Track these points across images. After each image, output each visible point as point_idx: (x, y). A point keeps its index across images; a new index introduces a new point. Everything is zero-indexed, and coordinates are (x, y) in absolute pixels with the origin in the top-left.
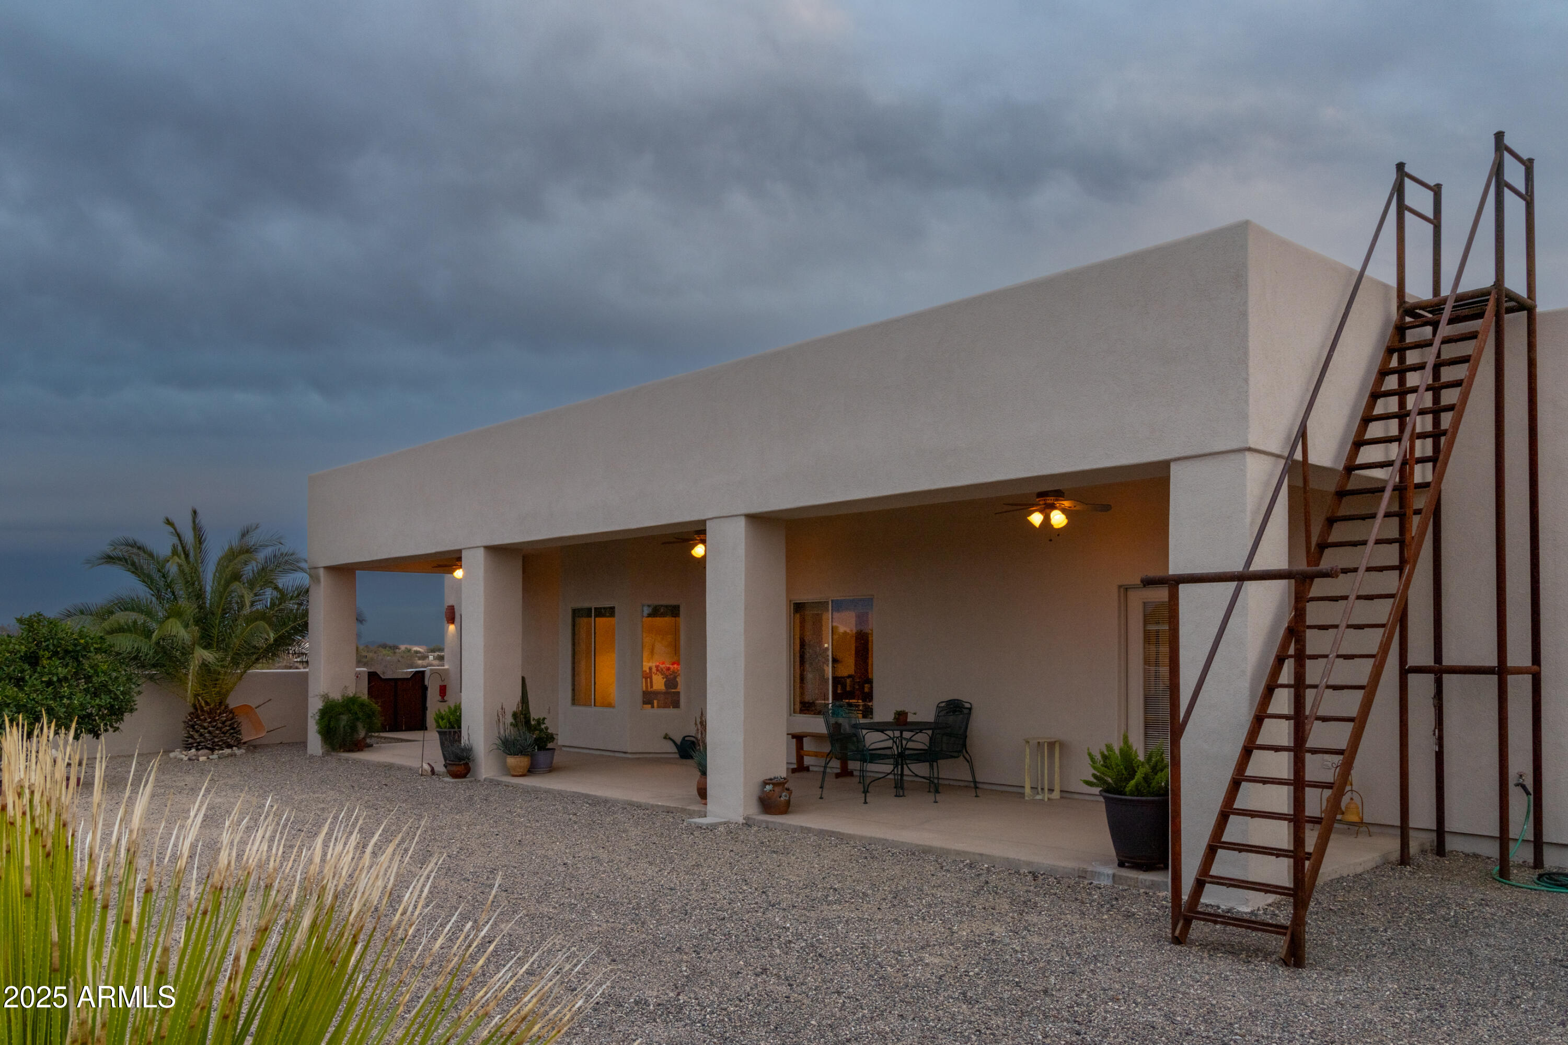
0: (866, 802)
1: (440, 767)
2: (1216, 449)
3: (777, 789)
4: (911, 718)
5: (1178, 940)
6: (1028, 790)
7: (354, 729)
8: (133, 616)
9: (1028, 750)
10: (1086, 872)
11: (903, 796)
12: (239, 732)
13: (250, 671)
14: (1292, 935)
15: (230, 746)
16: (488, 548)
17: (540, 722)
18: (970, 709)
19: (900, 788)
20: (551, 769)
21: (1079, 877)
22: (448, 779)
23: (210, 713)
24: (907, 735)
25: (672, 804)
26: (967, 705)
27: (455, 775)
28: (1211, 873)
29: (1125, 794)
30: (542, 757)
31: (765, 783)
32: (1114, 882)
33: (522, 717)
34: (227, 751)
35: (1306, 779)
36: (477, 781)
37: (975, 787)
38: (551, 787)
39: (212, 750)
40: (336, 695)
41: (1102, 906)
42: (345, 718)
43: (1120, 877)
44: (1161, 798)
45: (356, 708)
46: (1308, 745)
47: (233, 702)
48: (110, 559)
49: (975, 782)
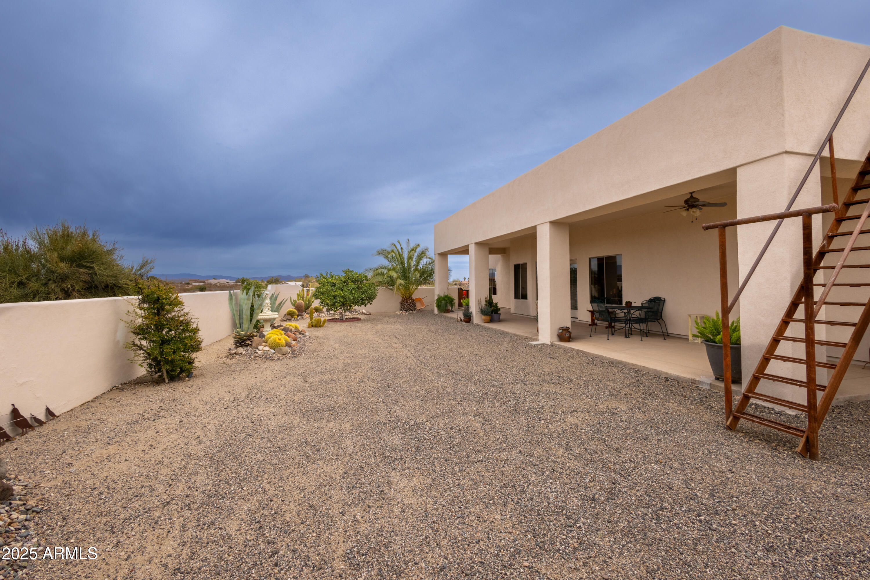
0: (608, 339)
1: (463, 319)
2: (764, 156)
3: (564, 332)
4: (633, 304)
5: (730, 428)
6: (690, 338)
7: (446, 306)
8: (383, 270)
9: (690, 320)
10: (695, 381)
11: (629, 337)
12: (415, 306)
13: (419, 287)
14: (807, 438)
15: (412, 310)
16: (475, 243)
17: (496, 304)
18: (664, 301)
19: (628, 334)
20: (499, 321)
21: (692, 383)
22: (464, 323)
23: (406, 300)
24: (632, 312)
25: (528, 335)
26: (663, 299)
27: (466, 322)
28: (756, 391)
29: (716, 343)
30: (495, 316)
31: (560, 329)
32: (711, 387)
33: (490, 302)
34: (411, 312)
35: (816, 339)
36: (473, 324)
37: (666, 335)
38: (493, 327)
39: (407, 311)
40: (442, 295)
41: (695, 400)
42: (443, 302)
43: (714, 386)
44: (737, 346)
45: (446, 299)
46: (817, 319)
47: (414, 297)
48: (379, 253)
49: (668, 333)
